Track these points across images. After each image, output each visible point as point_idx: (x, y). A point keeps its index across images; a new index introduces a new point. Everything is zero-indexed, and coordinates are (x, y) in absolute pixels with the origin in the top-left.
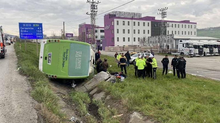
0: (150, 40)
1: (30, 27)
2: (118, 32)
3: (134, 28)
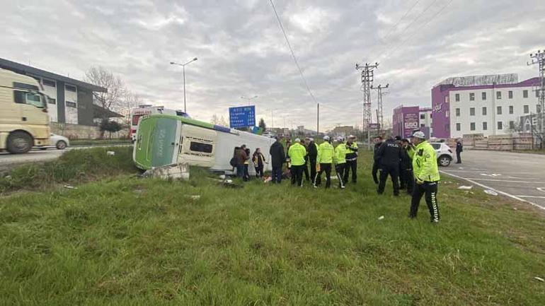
0: (526, 123)
1: (241, 112)
2: (458, 114)
3: (498, 103)
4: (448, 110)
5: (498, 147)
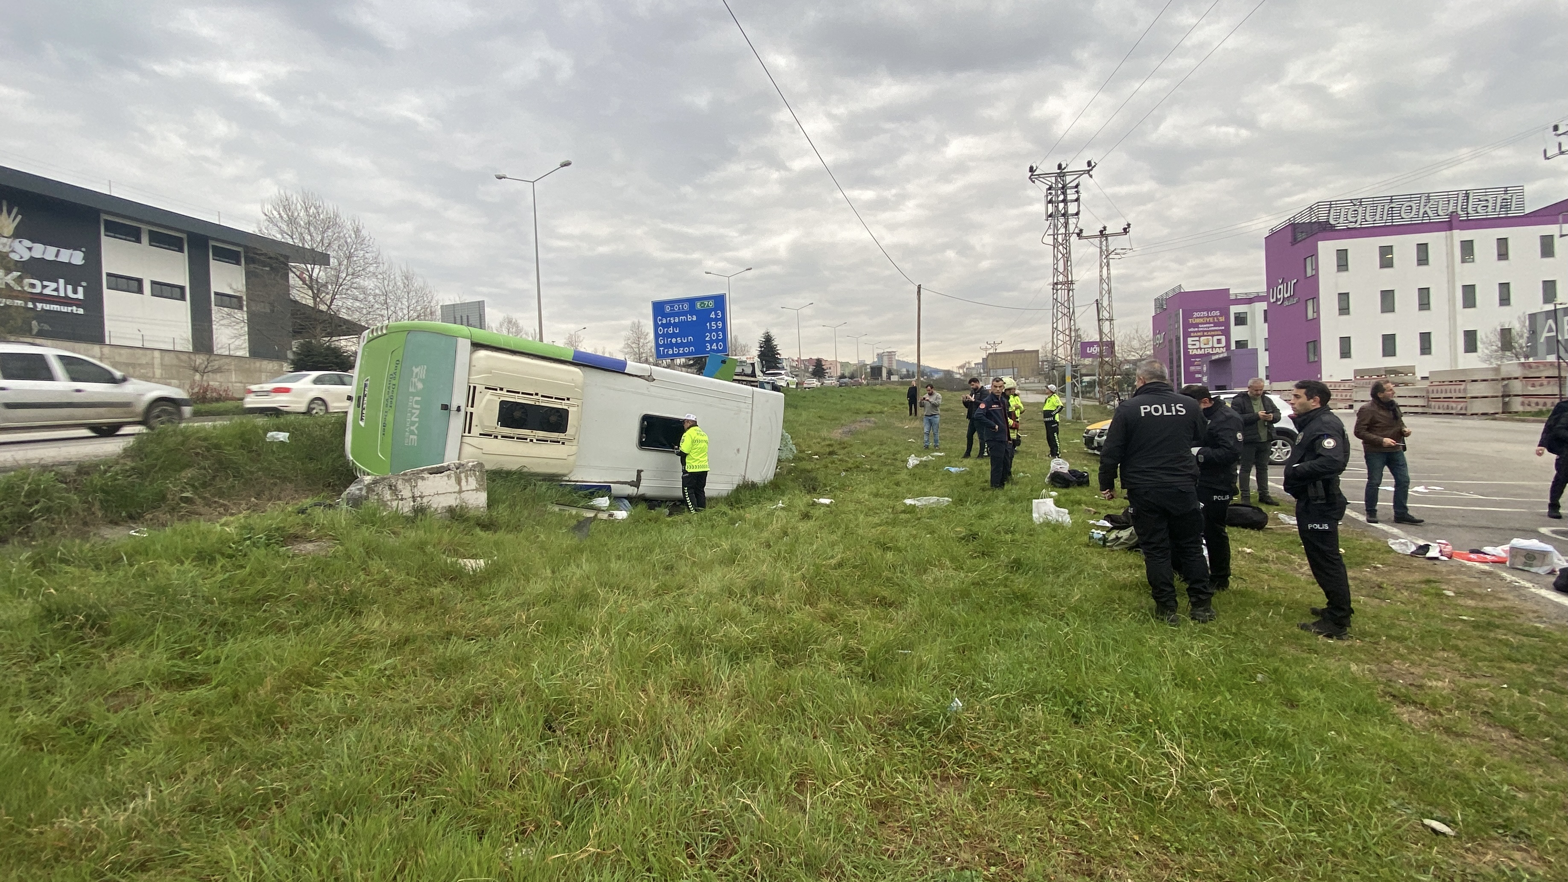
0: (1546, 334)
1: (685, 314)
2: (1344, 309)
3: (1466, 274)
4: (1315, 298)
5: (1458, 407)
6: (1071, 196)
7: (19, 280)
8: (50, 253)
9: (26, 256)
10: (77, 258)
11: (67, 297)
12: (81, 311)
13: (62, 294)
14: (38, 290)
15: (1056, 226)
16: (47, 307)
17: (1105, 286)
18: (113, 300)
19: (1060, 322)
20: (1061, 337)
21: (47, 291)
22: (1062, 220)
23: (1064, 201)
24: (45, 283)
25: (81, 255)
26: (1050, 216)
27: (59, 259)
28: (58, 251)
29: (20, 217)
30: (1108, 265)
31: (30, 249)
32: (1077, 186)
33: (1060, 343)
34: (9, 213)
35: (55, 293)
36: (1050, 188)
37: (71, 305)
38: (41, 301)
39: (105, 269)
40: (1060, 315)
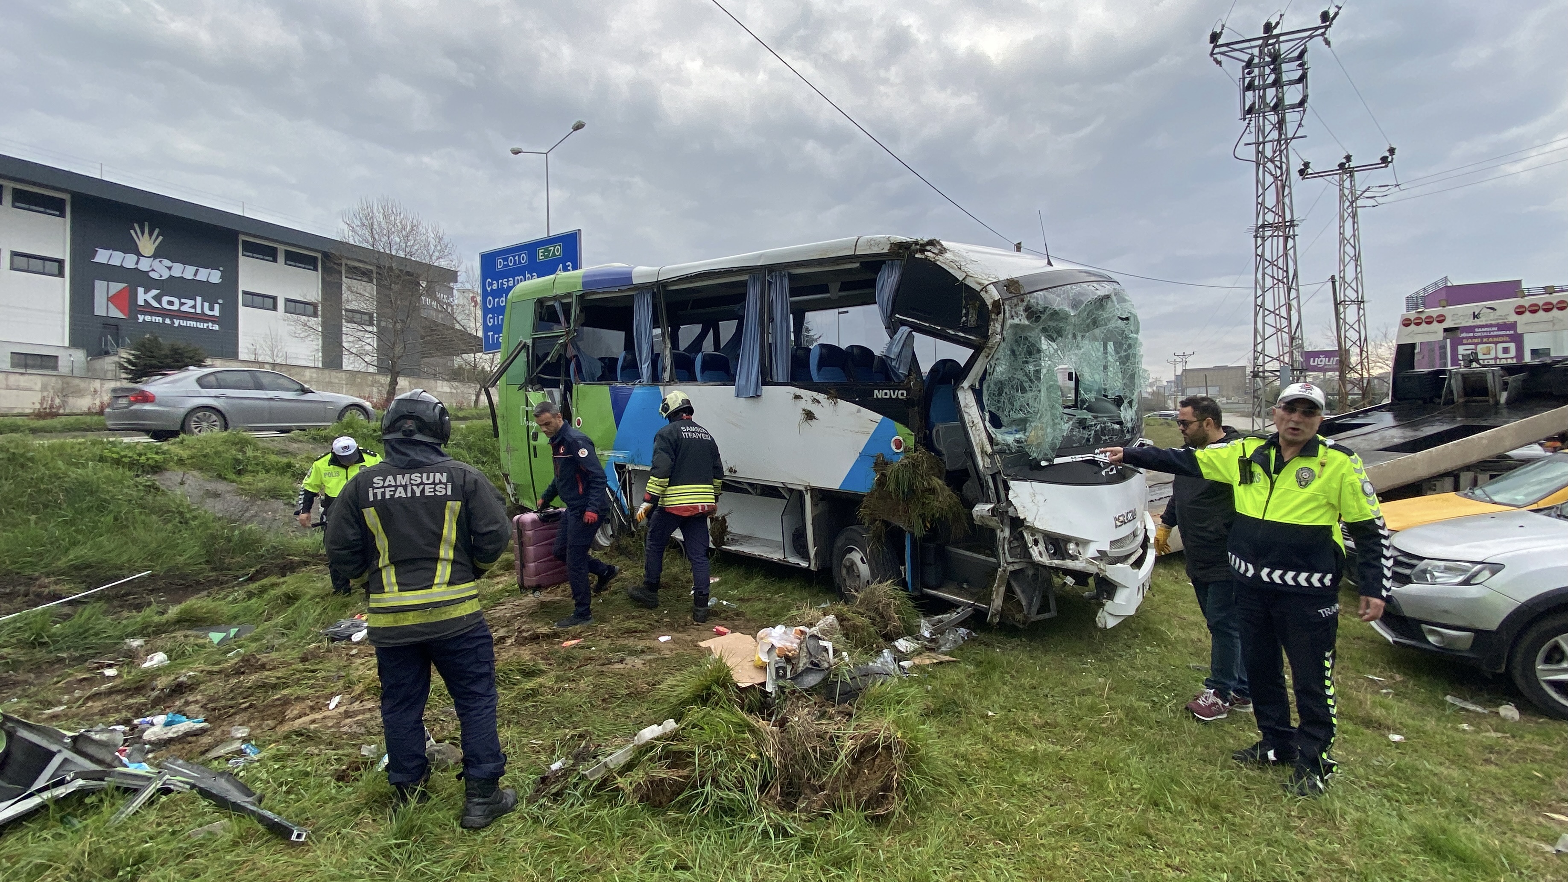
6: (1290, 72)
7: (158, 298)
8: (189, 272)
9: (166, 275)
10: (215, 277)
11: (203, 313)
12: (216, 327)
13: (199, 311)
14: (176, 307)
15: (1260, 130)
16: (184, 323)
17: (1349, 249)
18: (246, 315)
19: (1269, 296)
20: (1270, 319)
21: (185, 308)
22: (1273, 118)
23: (1277, 83)
24: (183, 300)
25: (218, 273)
26: (1250, 111)
27: (198, 278)
28: (197, 271)
29: (161, 238)
30: (1354, 215)
31: (170, 268)
32: (1301, 56)
33: (1269, 331)
34: (151, 235)
35: (193, 310)
36: (1249, 64)
37: (207, 321)
38: (179, 318)
39: (242, 287)
40: (1269, 282)
